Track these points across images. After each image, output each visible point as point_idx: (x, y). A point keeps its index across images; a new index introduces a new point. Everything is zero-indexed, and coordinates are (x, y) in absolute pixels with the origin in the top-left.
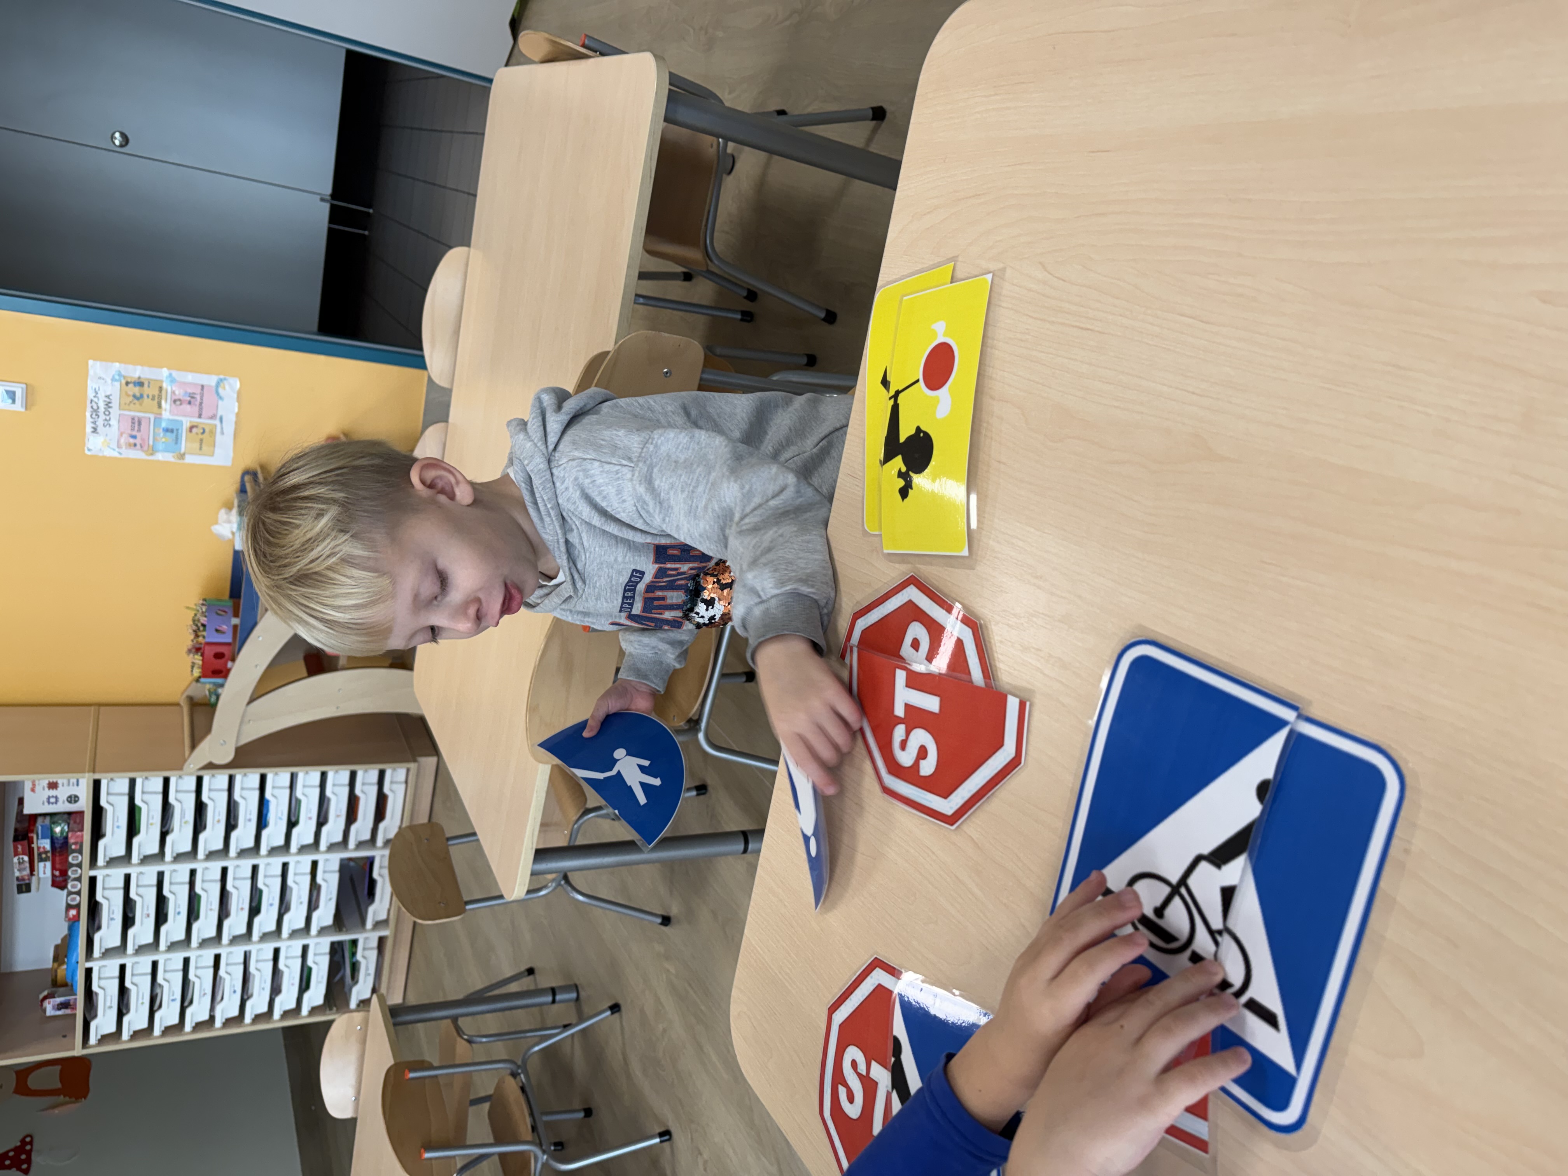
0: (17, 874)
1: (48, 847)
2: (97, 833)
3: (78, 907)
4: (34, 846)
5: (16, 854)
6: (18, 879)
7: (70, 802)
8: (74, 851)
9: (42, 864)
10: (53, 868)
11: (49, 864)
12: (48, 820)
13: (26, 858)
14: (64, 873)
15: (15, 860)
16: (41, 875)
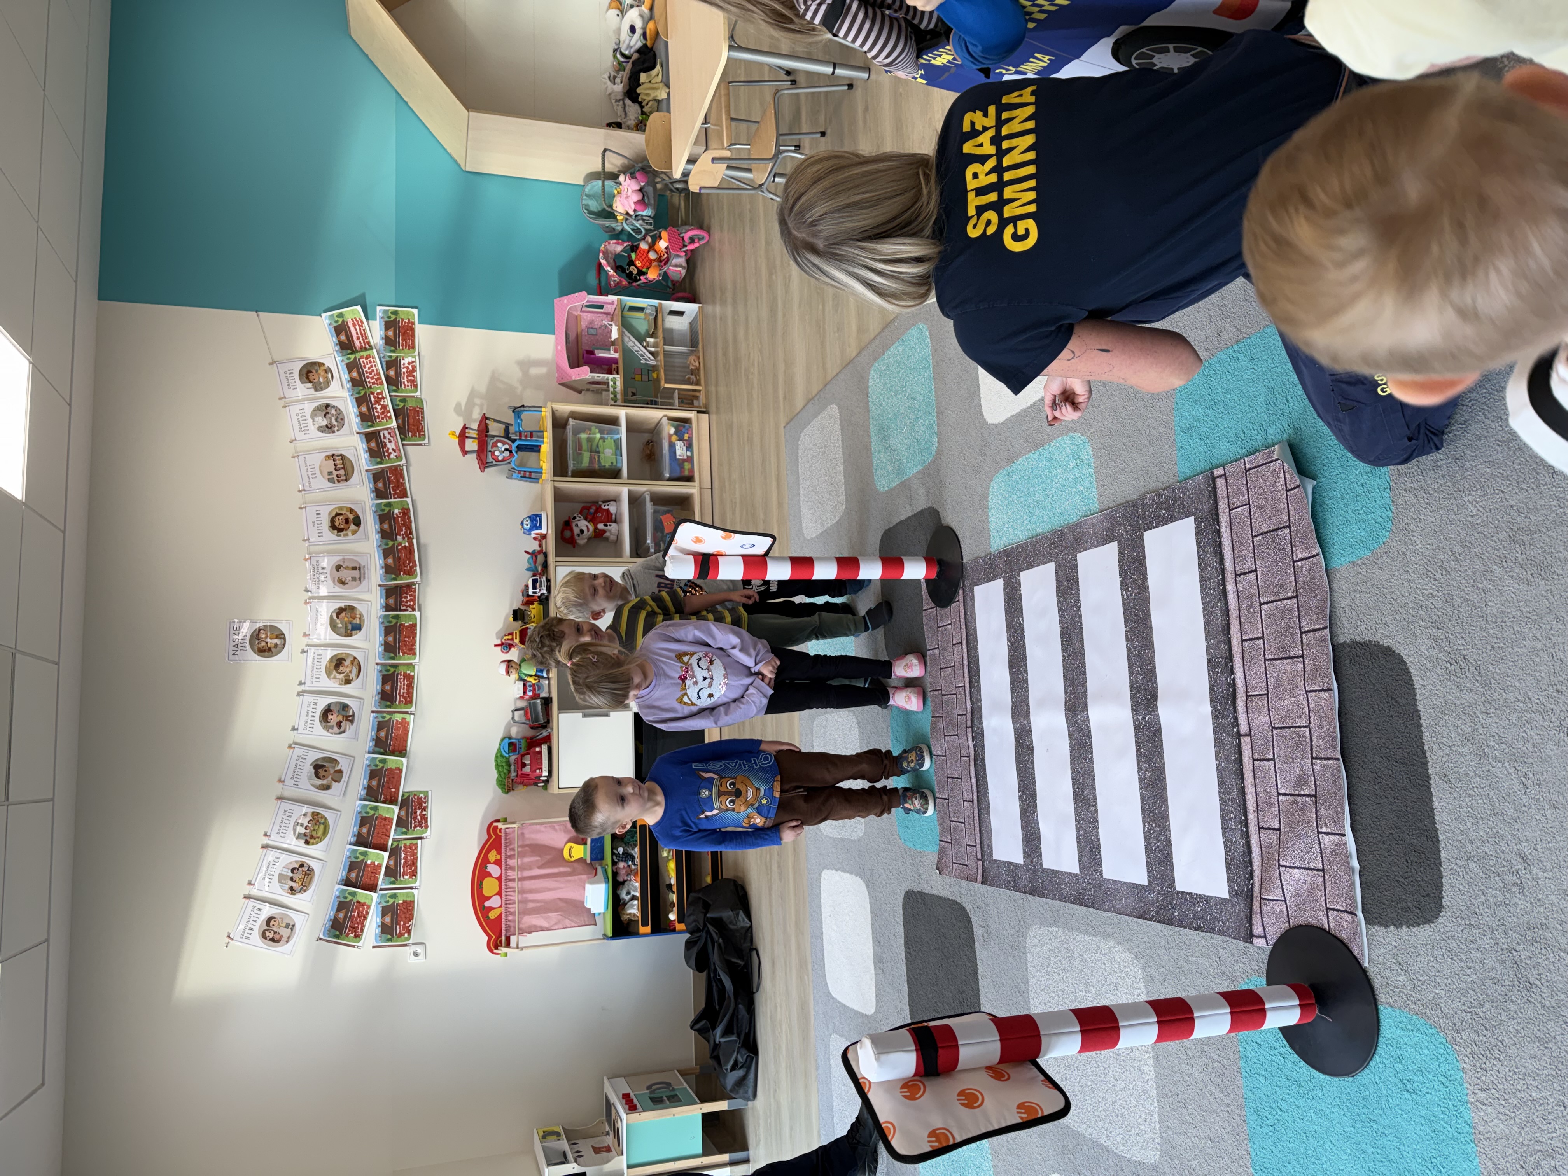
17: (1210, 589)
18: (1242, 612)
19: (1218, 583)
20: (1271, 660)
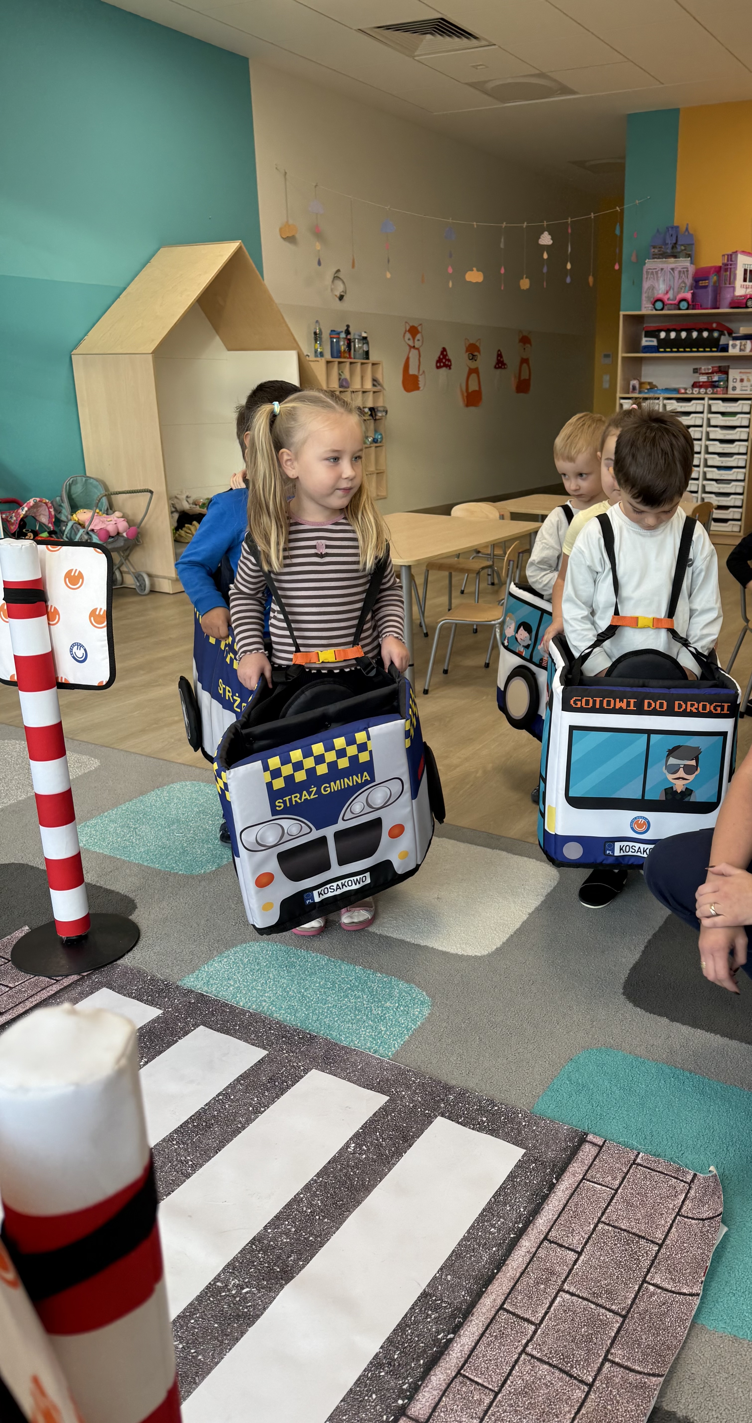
0: (703, 368)
1: (714, 380)
2: (724, 400)
3: (686, 393)
4: (715, 374)
5: (713, 367)
6: (701, 368)
7: (733, 387)
8: (713, 390)
9: (706, 377)
10: (704, 382)
11: (706, 380)
12: (726, 379)
13: (710, 371)
14: (700, 387)
15: (710, 367)
16: (701, 378)
17: (493, 1226)
18: (524, 1279)
19: (510, 1230)
20: (533, 1357)
